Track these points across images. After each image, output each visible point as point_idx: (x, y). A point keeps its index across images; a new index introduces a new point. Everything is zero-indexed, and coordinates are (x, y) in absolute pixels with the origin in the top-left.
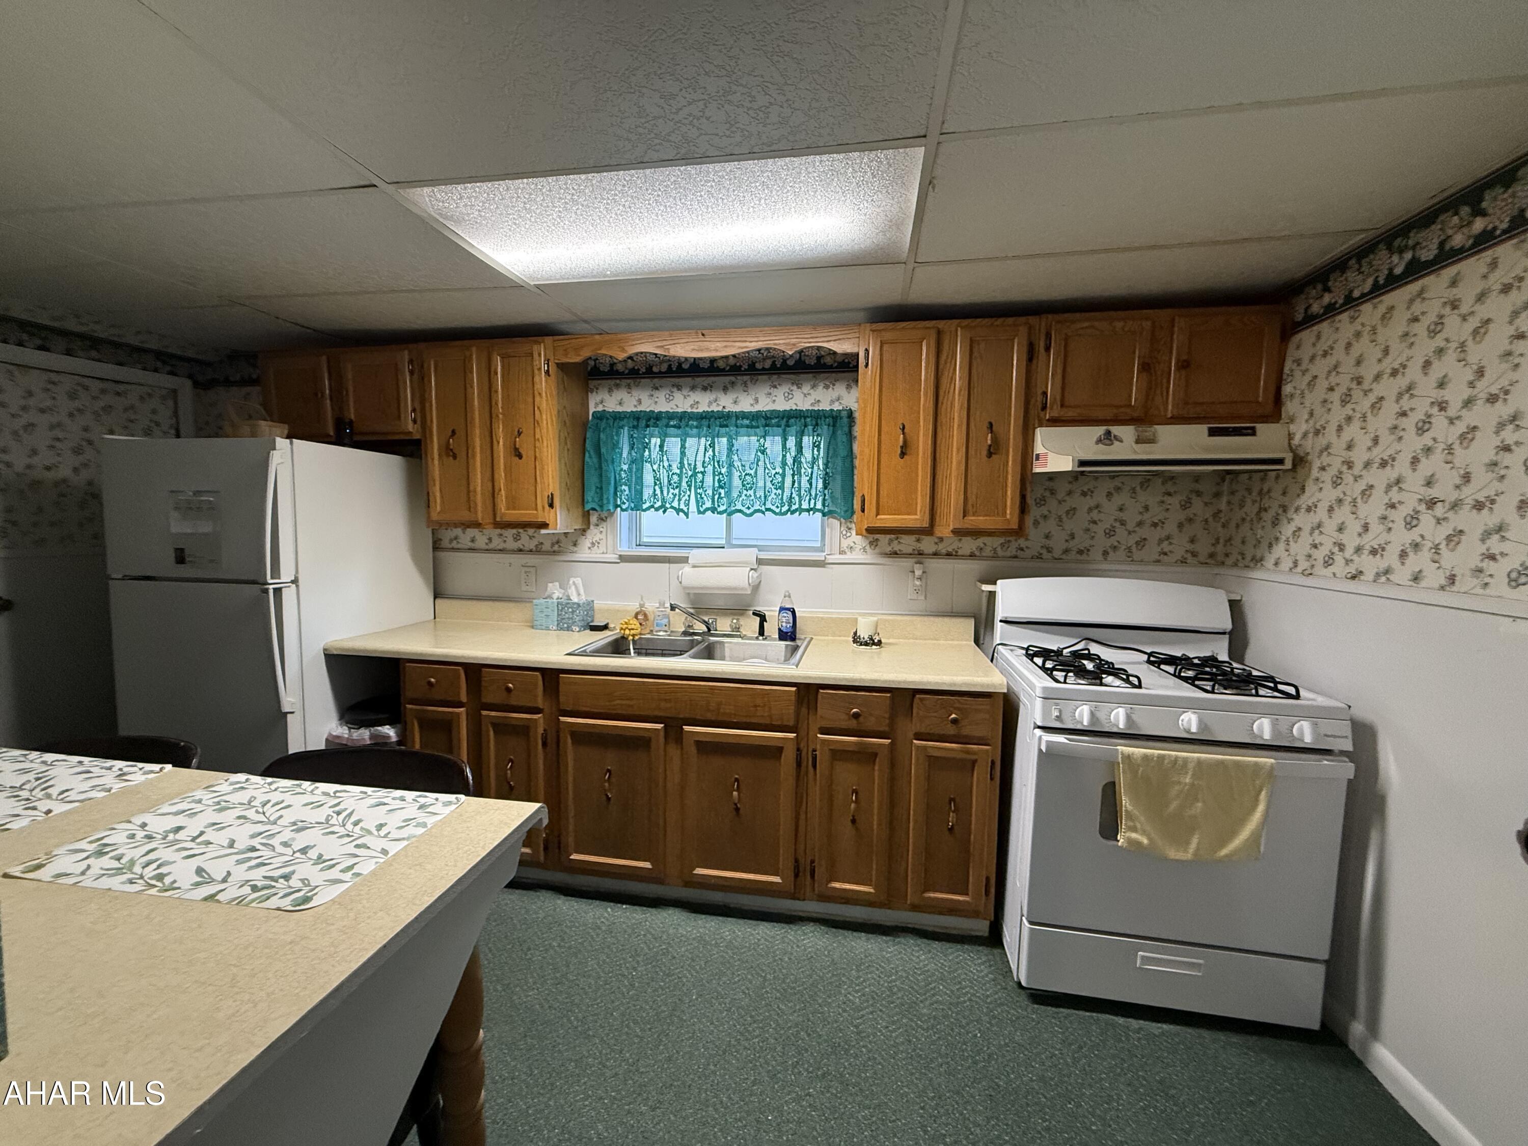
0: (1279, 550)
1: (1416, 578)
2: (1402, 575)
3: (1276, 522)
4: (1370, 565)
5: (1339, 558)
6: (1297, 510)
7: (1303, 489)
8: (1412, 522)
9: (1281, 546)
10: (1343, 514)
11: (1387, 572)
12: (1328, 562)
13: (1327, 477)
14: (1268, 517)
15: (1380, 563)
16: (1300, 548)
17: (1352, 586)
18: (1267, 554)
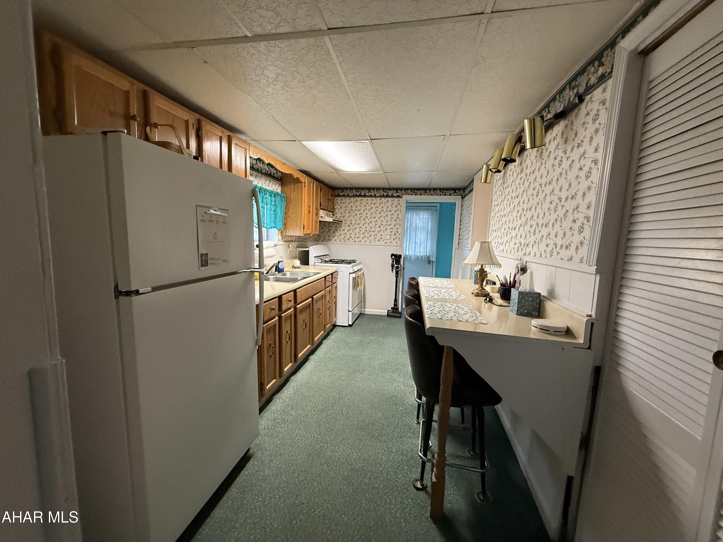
0: (335, 238)
1: (365, 241)
2: (363, 241)
3: (334, 232)
4: (357, 240)
5: (351, 239)
6: (340, 230)
7: (341, 227)
8: (364, 233)
9: (336, 237)
10: (351, 231)
11: (360, 241)
12: (348, 240)
13: (347, 225)
14: (332, 231)
15: (359, 240)
16: (342, 237)
17: (355, 243)
18: (332, 239)
